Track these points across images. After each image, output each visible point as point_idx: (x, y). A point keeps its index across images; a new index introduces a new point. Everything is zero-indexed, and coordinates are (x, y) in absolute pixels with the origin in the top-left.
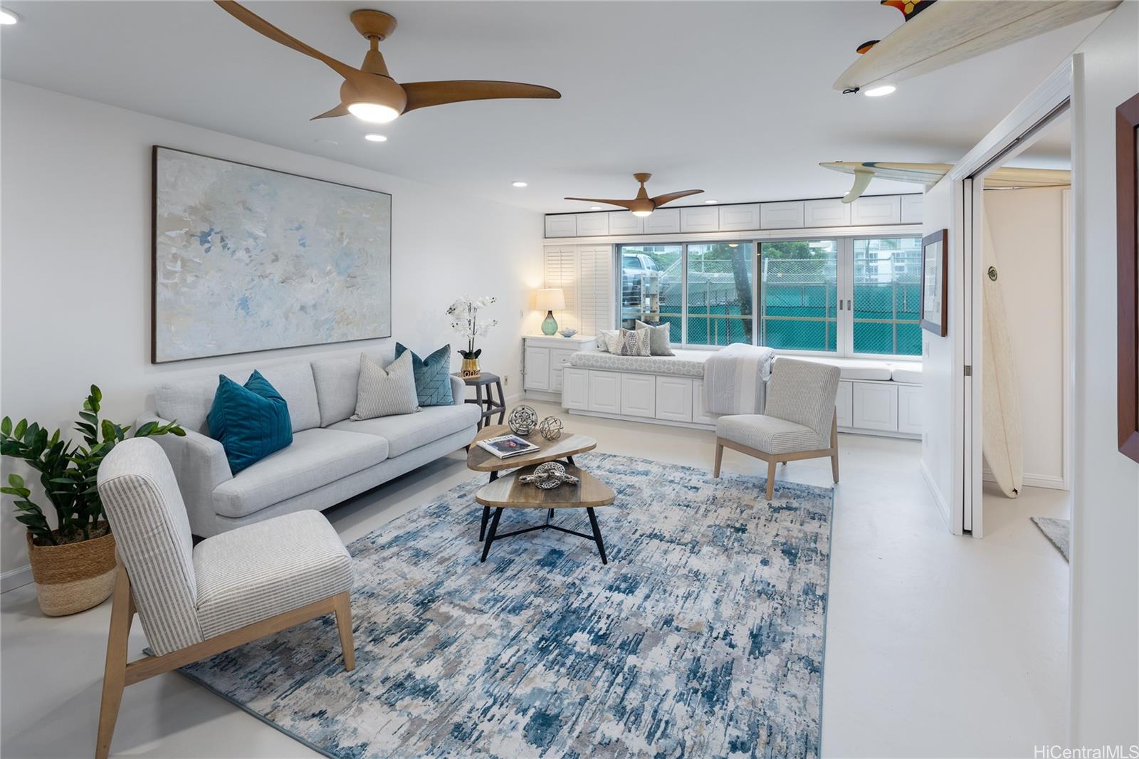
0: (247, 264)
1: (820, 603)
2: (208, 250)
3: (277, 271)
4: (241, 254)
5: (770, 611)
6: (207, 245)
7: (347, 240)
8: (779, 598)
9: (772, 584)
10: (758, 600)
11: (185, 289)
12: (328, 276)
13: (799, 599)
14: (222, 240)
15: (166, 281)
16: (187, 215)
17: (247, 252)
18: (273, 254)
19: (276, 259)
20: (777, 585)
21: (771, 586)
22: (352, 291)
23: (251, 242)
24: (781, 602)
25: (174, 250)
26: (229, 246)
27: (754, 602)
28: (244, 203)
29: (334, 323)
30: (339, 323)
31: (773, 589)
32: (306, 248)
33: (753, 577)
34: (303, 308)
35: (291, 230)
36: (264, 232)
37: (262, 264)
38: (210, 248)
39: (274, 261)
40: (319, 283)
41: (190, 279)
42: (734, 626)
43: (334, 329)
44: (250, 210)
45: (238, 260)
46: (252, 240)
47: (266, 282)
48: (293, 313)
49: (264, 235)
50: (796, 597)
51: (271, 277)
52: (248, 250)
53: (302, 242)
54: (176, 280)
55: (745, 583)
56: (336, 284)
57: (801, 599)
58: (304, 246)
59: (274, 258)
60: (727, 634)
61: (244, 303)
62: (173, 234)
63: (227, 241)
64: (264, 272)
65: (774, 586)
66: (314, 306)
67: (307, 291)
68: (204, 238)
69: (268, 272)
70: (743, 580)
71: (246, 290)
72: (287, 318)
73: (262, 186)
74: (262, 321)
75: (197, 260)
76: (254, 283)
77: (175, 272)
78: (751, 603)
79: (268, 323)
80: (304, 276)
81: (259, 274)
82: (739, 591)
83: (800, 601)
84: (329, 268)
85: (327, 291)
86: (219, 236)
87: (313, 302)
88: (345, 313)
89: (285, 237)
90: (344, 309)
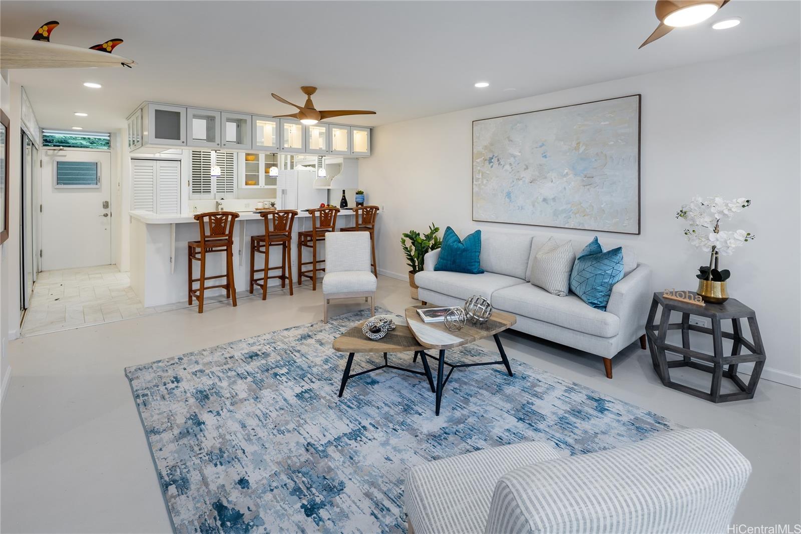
0: (510, 173)
1: (167, 479)
2: (492, 167)
3: (527, 175)
4: (507, 167)
5: (203, 445)
6: (491, 164)
7: (584, 147)
8: (204, 458)
9: (219, 466)
10: (219, 446)
11: (483, 187)
12: (565, 177)
13: (187, 470)
14: (498, 160)
15: (476, 183)
16: (483, 150)
17: (510, 166)
18: (525, 165)
19: (527, 168)
20: (214, 468)
21: (218, 463)
22: (588, 189)
23: (512, 160)
24: (200, 456)
25: (479, 168)
26: (501, 163)
27: (219, 443)
28: (508, 138)
29: (571, 213)
30: (576, 214)
31: (214, 462)
32: (547, 159)
33: (239, 461)
34: (545, 200)
35: (537, 148)
36: (520, 152)
37: (518, 172)
38: (493, 165)
39: (525, 169)
40: (558, 183)
41: (485, 182)
42: (218, 421)
43: (571, 217)
44: (512, 141)
45: (506, 171)
46: (513, 158)
47: (521, 182)
48: (538, 203)
49: (519, 154)
50: (191, 469)
51: (524, 179)
52: (510, 164)
53: (544, 155)
54: (480, 183)
55: (241, 451)
56: (573, 183)
57: (185, 471)
58: (546, 157)
59: (525, 167)
60: (218, 414)
61: (509, 195)
62: (478, 160)
63: (500, 161)
64: (520, 176)
65: (216, 465)
66: (554, 199)
67: (547, 189)
68: (490, 161)
69: (522, 176)
70: (244, 452)
71: (510, 187)
72: (534, 206)
73: (518, 125)
74: (518, 206)
75: (487, 172)
76: (514, 183)
77: (479, 178)
78: (221, 440)
79: (522, 207)
80: (546, 178)
81: (517, 178)
82: (238, 441)
83: (185, 468)
84: (566, 171)
85: (565, 188)
86: (497, 158)
87: (553, 196)
88: (582, 207)
89: (532, 153)
90: (581, 203)
